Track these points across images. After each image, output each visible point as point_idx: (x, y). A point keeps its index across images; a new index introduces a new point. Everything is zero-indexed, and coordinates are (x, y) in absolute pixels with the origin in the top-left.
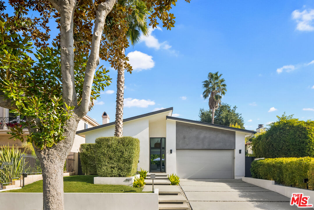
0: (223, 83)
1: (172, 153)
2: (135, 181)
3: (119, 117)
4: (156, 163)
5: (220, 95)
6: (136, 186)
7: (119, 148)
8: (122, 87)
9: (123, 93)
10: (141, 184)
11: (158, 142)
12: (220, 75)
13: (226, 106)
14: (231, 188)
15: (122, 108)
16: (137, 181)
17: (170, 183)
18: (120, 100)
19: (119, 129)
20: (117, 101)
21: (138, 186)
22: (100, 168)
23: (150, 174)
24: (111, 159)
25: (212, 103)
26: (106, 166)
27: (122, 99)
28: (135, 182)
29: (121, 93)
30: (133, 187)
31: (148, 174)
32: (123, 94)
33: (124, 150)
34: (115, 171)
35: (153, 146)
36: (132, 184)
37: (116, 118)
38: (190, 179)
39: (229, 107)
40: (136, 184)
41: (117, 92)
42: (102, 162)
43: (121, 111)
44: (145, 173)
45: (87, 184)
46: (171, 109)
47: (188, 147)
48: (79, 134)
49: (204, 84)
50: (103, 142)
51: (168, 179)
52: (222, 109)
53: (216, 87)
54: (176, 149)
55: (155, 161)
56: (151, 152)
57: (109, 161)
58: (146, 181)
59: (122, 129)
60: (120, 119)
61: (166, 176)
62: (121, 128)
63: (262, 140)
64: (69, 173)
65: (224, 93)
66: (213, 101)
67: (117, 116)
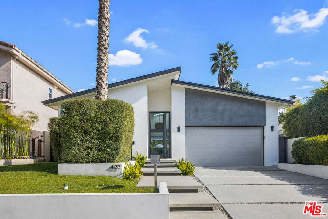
0: (234, 56)
1: (179, 131)
2: (126, 169)
3: (101, 72)
4: (157, 150)
5: (232, 70)
6: (127, 178)
7: (99, 117)
8: (107, 27)
9: (107, 35)
10: (136, 174)
11: (160, 122)
12: (231, 46)
13: (237, 83)
14: (276, 179)
15: (105, 58)
16: (130, 170)
17: (180, 172)
18: (103, 45)
19: (102, 91)
20: (98, 48)
21: (130, 176)
22: (70, 149)
23: (149, 160)
24: (86, 133)
25: (222, 78)
26: (78, 144)
27: (107, 45)
28: (126, 171)
29: (105, 36)
30: (122, 178)
31: (148, 160)
32: (107, 37)
33: (108, 119)
34: (94, 154)
35: (153, 127)
36: (121, 174)
37: (97, 74)
38: (204, 166)
39: (241, 85)
40: (128, 174)
41: (99, 34)
42: (72, 139)
43: (105, 63)
44: (143, 158)
45: (47, 174)
46: (179, 69)
47: (201, 123)
48: (49, 104)
49: (212, 57)
50: (73, 106)
51: (177, 166)
52: (233, 87)
53: (227, 59)
54: (186, 126)
55: (155, 148)
56: (150, 137)
57: (84, 137)
58: (143, 170)
59: (107, 90)
60: (104, 74)
61: (172, 162)
62: (104, 88)
63: (302, 113)
64: (33, 159)
65: (236, 66)
66: (223, 77)
67: (98, 71)
